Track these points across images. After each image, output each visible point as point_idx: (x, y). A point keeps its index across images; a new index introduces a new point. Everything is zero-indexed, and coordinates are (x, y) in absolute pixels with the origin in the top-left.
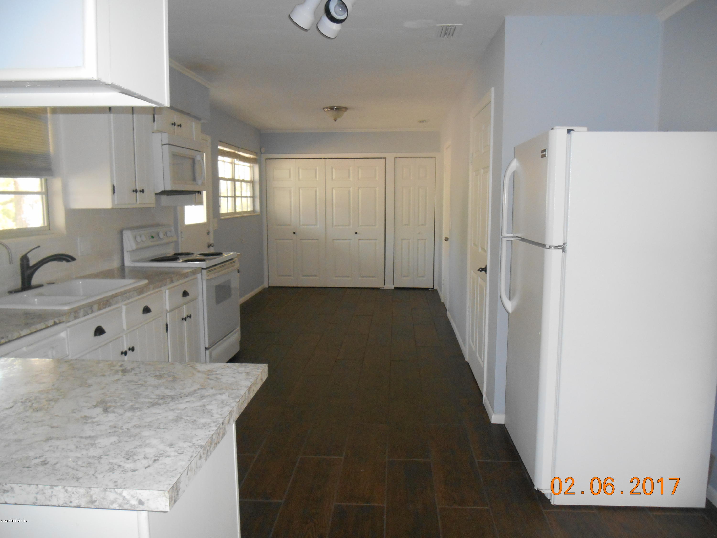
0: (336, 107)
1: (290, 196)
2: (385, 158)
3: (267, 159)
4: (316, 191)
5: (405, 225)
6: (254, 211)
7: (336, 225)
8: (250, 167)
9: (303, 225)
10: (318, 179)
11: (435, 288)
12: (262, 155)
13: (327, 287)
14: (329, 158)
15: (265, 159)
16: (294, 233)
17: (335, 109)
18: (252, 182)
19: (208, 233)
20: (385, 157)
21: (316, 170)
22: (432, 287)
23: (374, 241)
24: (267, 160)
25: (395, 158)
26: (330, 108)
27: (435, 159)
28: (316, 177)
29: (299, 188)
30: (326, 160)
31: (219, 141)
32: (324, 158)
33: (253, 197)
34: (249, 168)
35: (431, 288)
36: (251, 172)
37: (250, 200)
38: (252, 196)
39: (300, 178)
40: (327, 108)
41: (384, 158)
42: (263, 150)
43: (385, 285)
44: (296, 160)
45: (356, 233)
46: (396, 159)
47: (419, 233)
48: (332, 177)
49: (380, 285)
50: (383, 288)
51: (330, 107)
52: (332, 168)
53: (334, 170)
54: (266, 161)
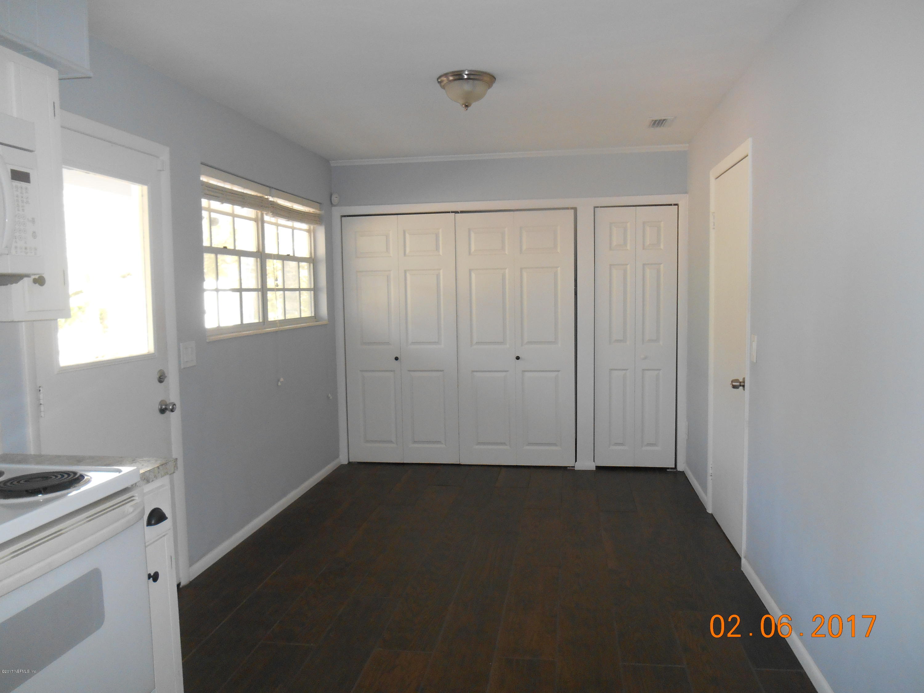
0: (469, 71)
1: (388, 286)
2: (575, 209)
3: (345, 216)
4: (438, 276)
5: (617, 341)
6: (316, 317)
7: (478, 343)
8: (309, 231)
9: (413, 343)
10: (441, 253)
11: (680, 468)
12: (333, 208)
13: (461, 465)
14: (462, 212)
15: (339, 217)
16: (397, 359)
17: (466, 77)
18: (312, 261)
19: (161, 379)
20: (574, 206)
21: (437, 236)
22: (674, 466)
23: (554, 374)
24: (343, 218)
25: (595, 207)
26: (451, 76)
27: (677, 206)
28: (437, 249)
29: (405, 272)
30: (457, 214)
31: (202, 164)
32: (452, 212)
33: (315, 290)
34: (306, 234)
35: (671, 468)
36: (311, 241)
37: (306, 296)
38: (312, 287)
39: (408, 251)
40: (446, 75)
41: (572, 208)
42: (335, 199)
43: (576, 461)
44: (398, 216)
45: (518, 358)
46: (596, 209)
47: (646, 358)
48: (470, 249)
49: (567, 462)
50: (574, 467)
51: (453, 72)
52: (469, 230)
53: (473, 235)
54: (341, 221)
